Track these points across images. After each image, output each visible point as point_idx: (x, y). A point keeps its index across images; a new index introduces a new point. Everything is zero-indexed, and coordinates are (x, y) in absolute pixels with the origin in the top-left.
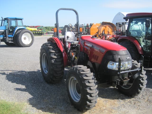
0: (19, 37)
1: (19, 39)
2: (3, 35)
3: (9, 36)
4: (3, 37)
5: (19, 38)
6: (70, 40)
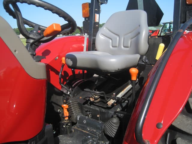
6: (117, 45)
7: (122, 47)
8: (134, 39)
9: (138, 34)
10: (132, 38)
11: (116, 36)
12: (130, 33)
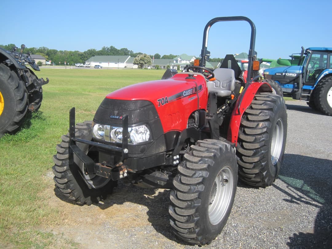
0: (321, 90)
1: (320, 96)
2: (294, 84)
3: (305, 87)
4: (294, 87)
5: (321, 92)
6: (219, 86)
7: (221, 87)
8: (229, 83)
9: (231, 81)
10: (227, 83)
11: (218, 81)
12: (226, 80)
